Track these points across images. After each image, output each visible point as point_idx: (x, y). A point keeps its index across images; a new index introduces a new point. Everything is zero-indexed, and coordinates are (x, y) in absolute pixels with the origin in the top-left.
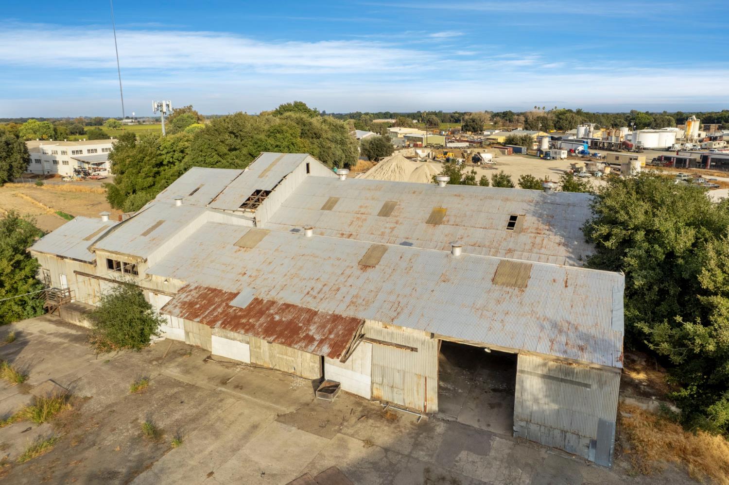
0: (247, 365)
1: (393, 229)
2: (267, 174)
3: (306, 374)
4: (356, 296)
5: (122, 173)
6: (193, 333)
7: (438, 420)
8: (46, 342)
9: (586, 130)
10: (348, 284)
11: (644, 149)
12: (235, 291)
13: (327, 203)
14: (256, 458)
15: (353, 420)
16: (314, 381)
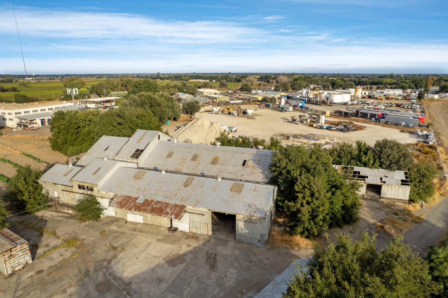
0: (142, 224)
1: (197, 166)
2: (141, 141)
3: (165, 226)
4: (183, 197)
5: (59, 133)
6: (119, 213)
7: (212, 238)
8: (56, 220)
9: (306, 91)
10: (180, 193)
11: (334, 103)
12: (137, 197)
13: (169, 154)
14: (151, 253)
15: (183, 239)
16: (168, 228)
